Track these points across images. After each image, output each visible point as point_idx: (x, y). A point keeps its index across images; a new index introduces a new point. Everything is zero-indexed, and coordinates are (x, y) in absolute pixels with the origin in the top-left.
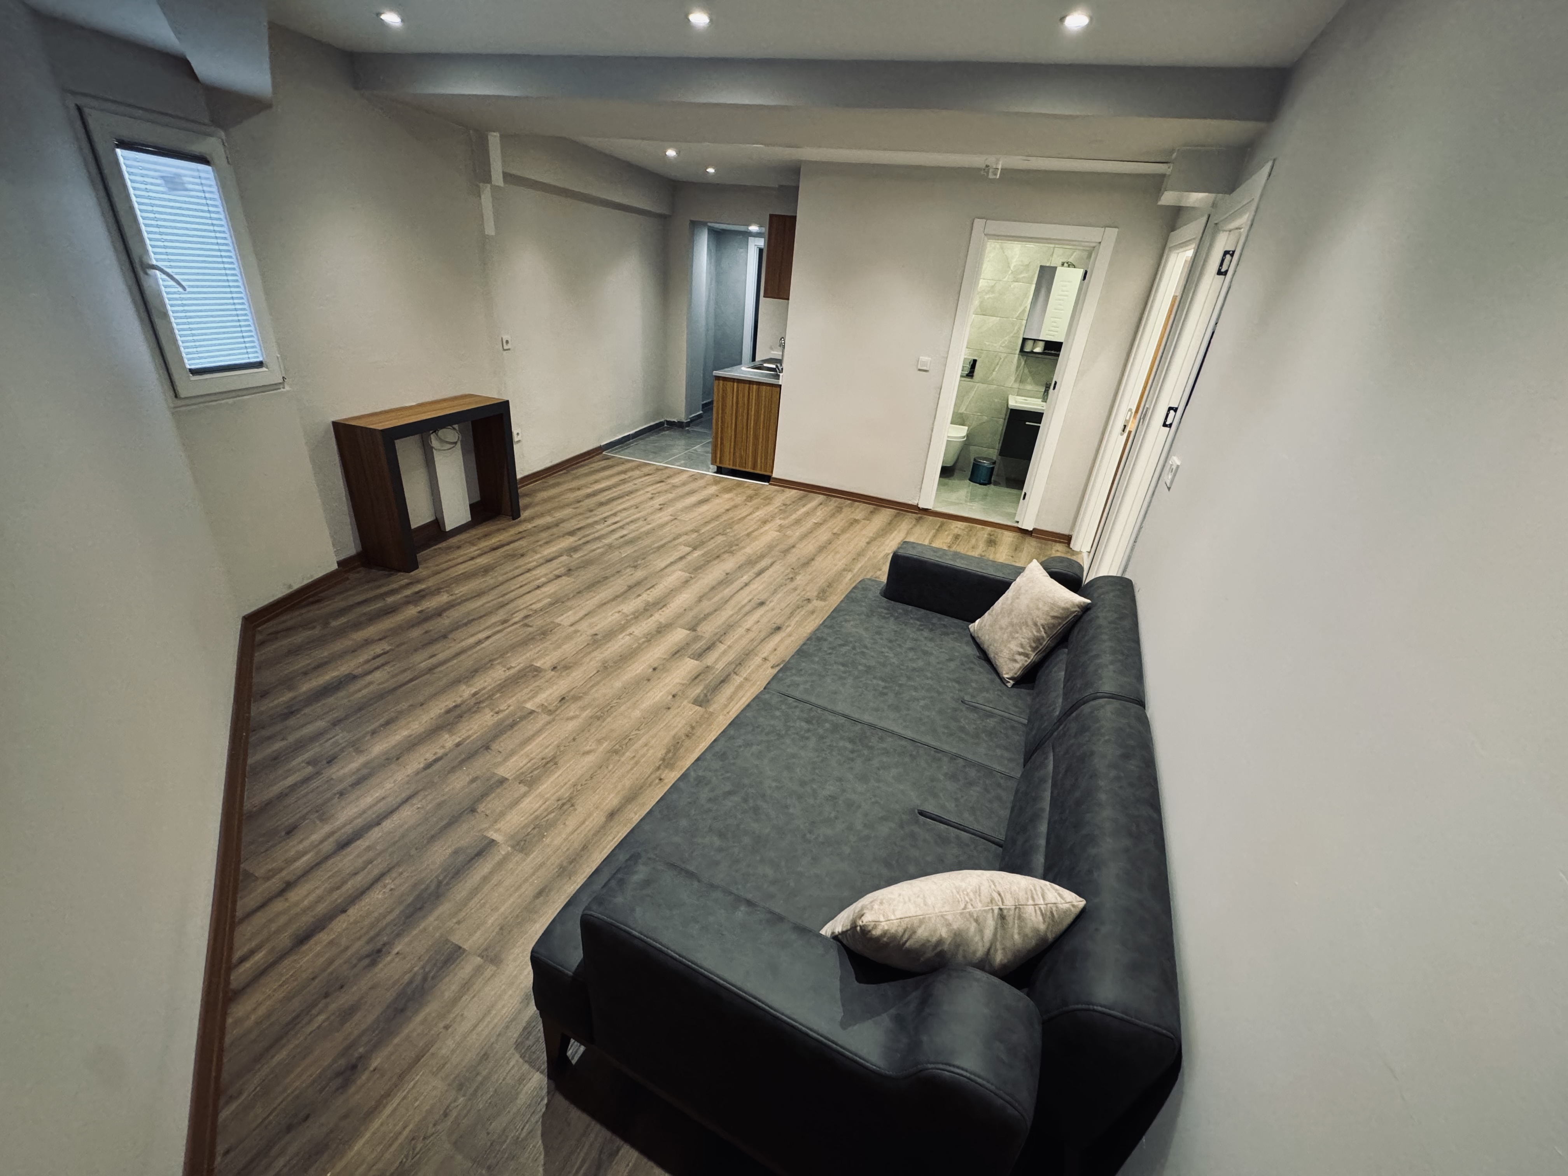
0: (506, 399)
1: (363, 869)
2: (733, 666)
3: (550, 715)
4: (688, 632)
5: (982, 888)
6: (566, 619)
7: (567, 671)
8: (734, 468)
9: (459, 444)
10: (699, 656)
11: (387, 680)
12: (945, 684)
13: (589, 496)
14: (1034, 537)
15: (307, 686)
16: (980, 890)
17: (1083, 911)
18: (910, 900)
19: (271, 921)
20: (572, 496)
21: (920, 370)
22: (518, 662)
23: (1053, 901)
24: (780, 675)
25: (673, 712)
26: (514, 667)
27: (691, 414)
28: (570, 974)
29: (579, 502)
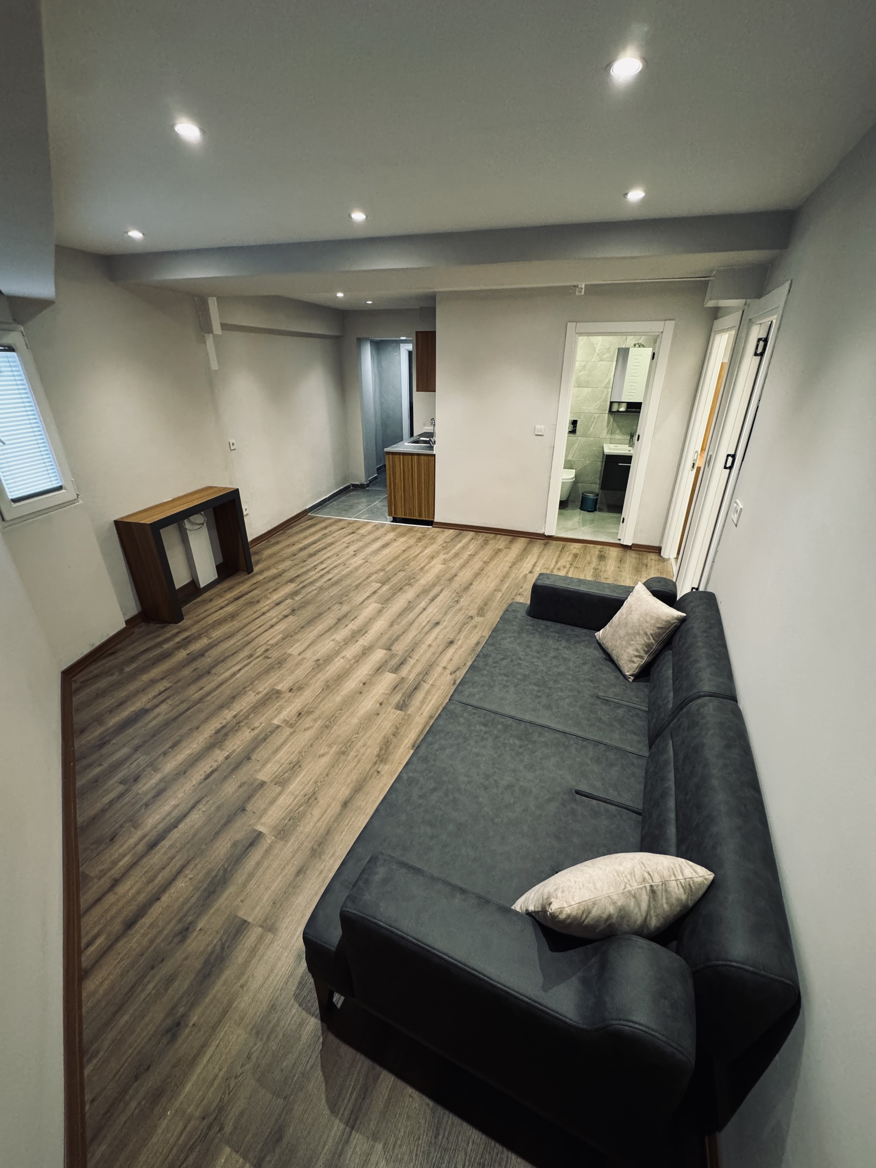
0: (236, 487)
1: (168, 864)
2: (422, 676)
3: (292, 727)
4: (385, 651)
5: (636, 870)
6: (294, 650)
7: (300, 692)
8: (405, 517)
9: (205, 524)
10: (395, 670)
11: (171, 711)
12: (582, 684)
13: (301, 550)
14: (633, 550)
15: (113, 721)
16: (634, 872)
17: (713, 881)
18: (584, 886)
19: (107, 911)
20: (290, 551)
21: (537, 435)
22: (264, 687)
23: (690, 876)
24: (460, 688)
25: (382, 716)
26: (261, 692)
27: (369, 477)
28: (334, 949)
29: (295, 555)
